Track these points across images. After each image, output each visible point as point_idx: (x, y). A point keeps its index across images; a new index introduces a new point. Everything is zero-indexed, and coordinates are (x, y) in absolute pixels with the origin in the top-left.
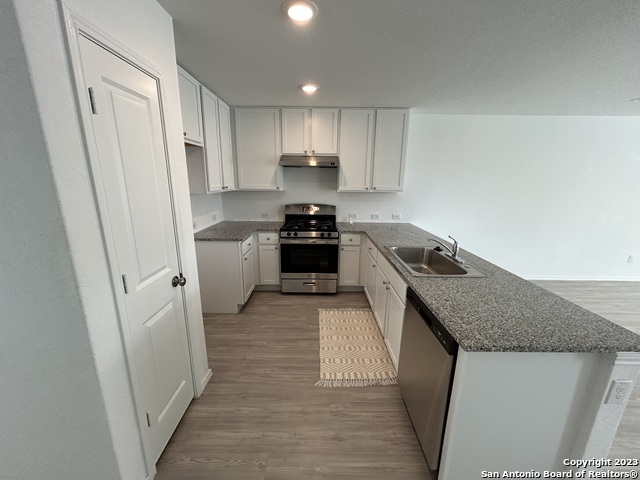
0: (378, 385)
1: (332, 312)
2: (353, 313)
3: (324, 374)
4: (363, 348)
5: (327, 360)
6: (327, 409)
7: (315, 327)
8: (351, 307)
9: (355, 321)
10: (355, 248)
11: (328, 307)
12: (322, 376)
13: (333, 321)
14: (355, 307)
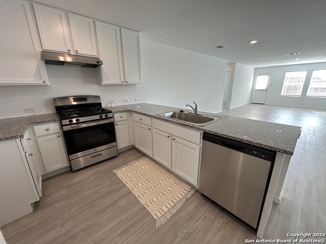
0: (188, 200)
1: (124, 169)
2: (137, 163)
3: (156, 215)
4: (161, 182)
5: (148, 203)
6: (179, 239)
7: (121, 185)
8: (133, 160)
9: (143, 167)
10: (125, 122)
11: (119, 166)
12: (156, 218)
13: (129, 174)
14: (136, 159)
